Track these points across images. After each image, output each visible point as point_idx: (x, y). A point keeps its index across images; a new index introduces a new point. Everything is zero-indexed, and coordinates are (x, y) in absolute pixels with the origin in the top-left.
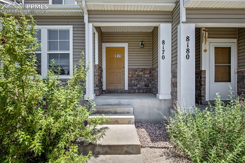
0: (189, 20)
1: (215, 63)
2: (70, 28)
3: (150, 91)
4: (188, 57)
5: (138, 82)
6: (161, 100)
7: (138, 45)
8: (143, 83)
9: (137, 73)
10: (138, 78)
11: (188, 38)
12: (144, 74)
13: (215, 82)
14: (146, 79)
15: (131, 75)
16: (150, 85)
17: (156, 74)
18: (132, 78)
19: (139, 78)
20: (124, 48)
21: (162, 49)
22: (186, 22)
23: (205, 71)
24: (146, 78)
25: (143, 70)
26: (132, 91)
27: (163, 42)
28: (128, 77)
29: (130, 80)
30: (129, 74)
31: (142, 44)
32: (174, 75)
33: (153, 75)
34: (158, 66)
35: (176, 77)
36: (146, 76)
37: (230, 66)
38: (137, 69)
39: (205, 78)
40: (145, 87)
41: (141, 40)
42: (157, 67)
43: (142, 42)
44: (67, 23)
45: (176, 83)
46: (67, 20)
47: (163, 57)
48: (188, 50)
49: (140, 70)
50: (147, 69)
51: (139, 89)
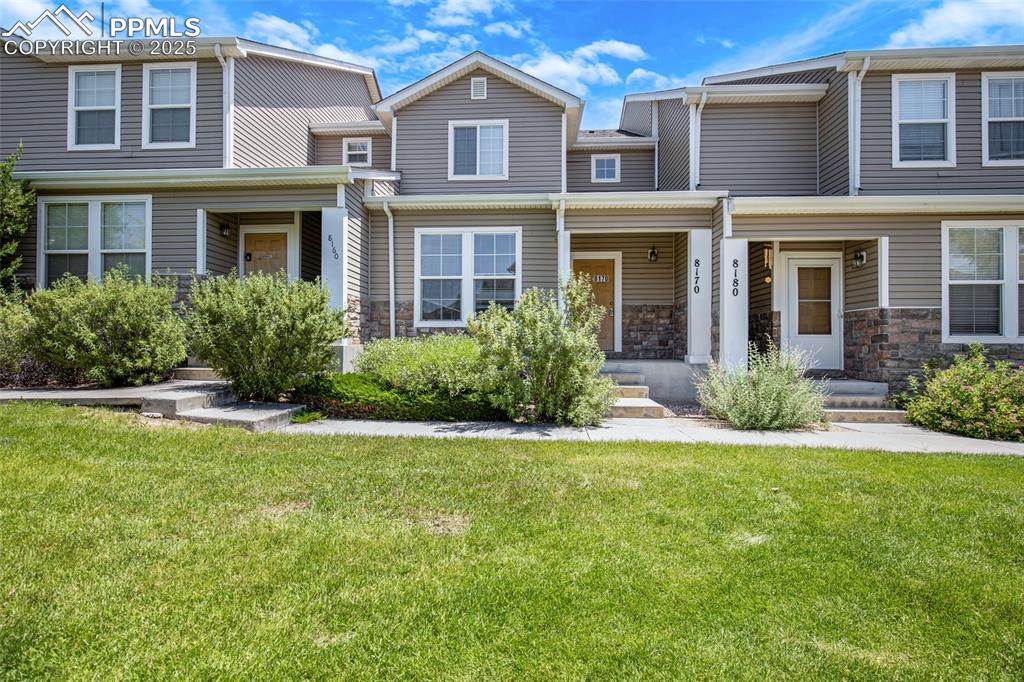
0: (736, 234)
1: (799, 298)
2: (518, 231)
3: (671, 354)
4: (735, 292)
5: (645, 335)
6: (692, 365)
7: (643, 255)
8: (655, 338)
9: (641, 316)
10: (644, 327)
11: (735, 262)
12: (658, 317)
13: (799, 333)
14: (661, 329)
15: (628, 321)
16: (671, 342)
17: (684, 317)
18: (632, 328)
19: (646, 327)
20: (613, 261)
21: (693, 275)
22: (734, 237)
23: (779, 313)
24: (661, 325)
25: (655, 309)
26: (630, 356)
27: (697, 262)
28: (623, 323)
29: (626, 331)
30: (624, 317)
31: (652, 253)
32: (716, 321)
33: (677, 319)
34: (687, 302)
35: (718, 325)
36: (662, 321)
37: (829, 303)
38: (641, 307)
39: (779, 326)
40: (660, 345)
41: (651, 245)
42: (685, 304)
43: (653, 248)
44: (511, 223)
45: (718, 334)
46: (510, 217)
47: (697, 290)
48: (736, 281)
49: (649, 309)
50: (663, 307)
51: (646, 350)
